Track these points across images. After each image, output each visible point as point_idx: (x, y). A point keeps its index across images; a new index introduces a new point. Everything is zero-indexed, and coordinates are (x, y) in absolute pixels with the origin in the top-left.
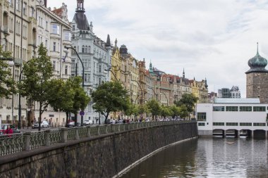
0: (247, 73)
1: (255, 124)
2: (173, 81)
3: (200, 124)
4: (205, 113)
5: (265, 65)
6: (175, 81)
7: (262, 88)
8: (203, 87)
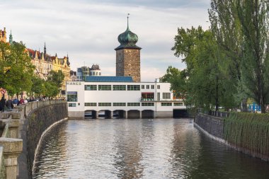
0: (116, 49)
1: (129, 104)
2: (34, 56)
3: (71, 105)
4: (76, 93)
5: (136, 42)
6: (36, 56)
7: (132, 65)
8: (65, 64)
